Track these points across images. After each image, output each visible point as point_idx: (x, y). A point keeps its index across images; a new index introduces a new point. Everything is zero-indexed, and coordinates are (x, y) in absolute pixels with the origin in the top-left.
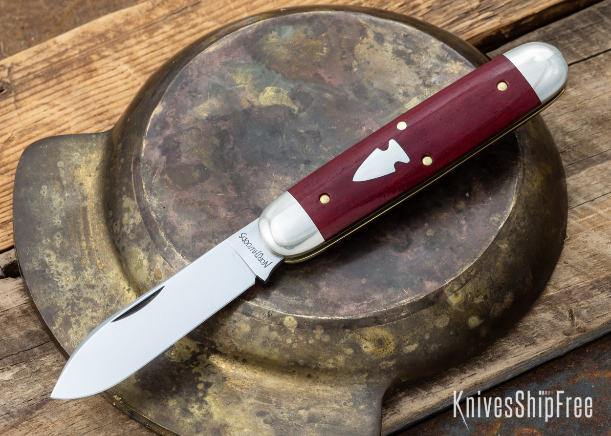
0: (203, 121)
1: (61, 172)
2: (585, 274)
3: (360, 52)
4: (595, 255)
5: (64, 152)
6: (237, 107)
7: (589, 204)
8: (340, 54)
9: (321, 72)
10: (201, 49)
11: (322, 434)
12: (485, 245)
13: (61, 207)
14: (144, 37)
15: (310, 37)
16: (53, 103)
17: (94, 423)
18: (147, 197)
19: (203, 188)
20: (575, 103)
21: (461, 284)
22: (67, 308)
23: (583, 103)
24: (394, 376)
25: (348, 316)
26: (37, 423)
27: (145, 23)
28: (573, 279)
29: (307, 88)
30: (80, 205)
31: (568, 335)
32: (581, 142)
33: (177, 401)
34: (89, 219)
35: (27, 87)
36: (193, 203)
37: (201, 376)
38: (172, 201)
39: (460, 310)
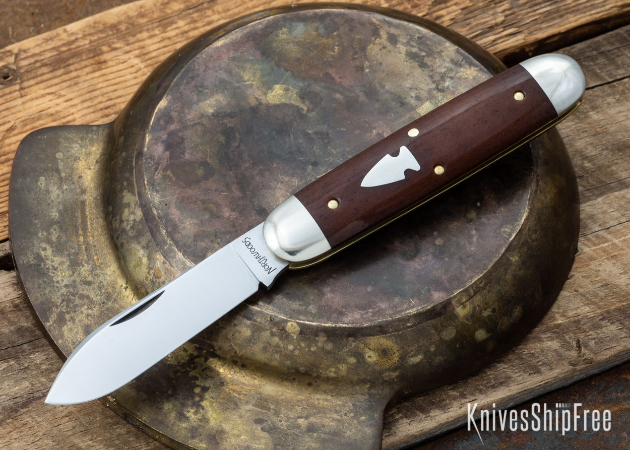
0: (208, 117)
1: (60, 164)
2: (596, 304)
3: (372, 53)
4: (607, 285)
5: (64, 144)
6: (244, 104)
7: (604, 232)
8: (352, 54)
9: (332, 72)
10: (208, 43)
11: (320, 444)
12: (495, 257)
13: (59, 200)
14: (157, 32)
15: (321, 35)
16: (60, 93)
17: (80, 425)
18: (149, 193)
19: (206, 186)
20: (596, 127)
21: (470, 296)
22: (62, 304)
23: (604, 128)
24: (397, 388)
25: (352, 324)
26: (22, 422)
27: (159, 17)
28: (583, 308)
29: (317, 88)
30: (78, 198)
31: (574, 365)
32: (600, 168)
33: (173, 404)
34: (87, 213)
35: (33, 75)
36: (196, 202)
37: (198, 380)
38: (174, 198)
39: (467, 322)
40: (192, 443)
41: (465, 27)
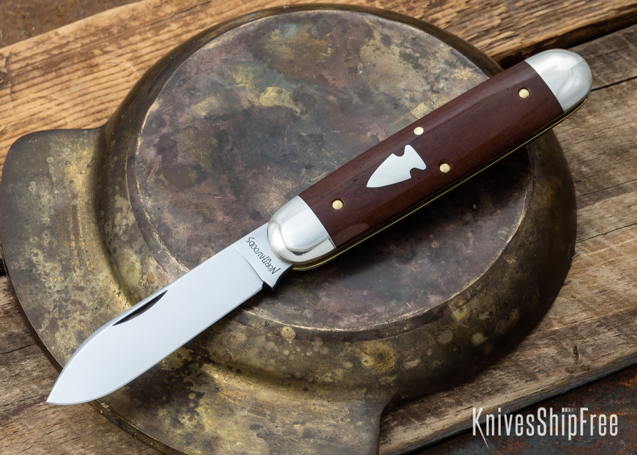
0: (201, 120)
1: (51, 168)
2: (593, 310)
3: (366, 54)
4: (604, 291)
5: (54, 148)
6: (236, 107)
7: (602, 238)
8: (345, 56)
9: (325, 73)
10: (200, 45)
11: (317, 450)
12: (492, 260)
13: (50, 205)
14: (149, 35)
15: (314, 37)
16: (51, 97)
17: (72, 433)
18: (141, 197)
19: (199, 190)
20: (594, 131)
21: (467, 299)
22: (55, 310)
23: (601, 132)
24: (394, 393)
25: (348, 328)
26: (13, 429)
27: (151, 20)
28: (580, 314)
29: (310, 90)
30: (70, 203)
31: (571, 372)
32: (597, 173)
33: (167, 411)
34: (79, 218)
35: (24, 79)
36: (189, 205)
37: (193, 386)
38: (167, 203)
39: (464, 326)
40: (186, 449)
41: (461, 30)
